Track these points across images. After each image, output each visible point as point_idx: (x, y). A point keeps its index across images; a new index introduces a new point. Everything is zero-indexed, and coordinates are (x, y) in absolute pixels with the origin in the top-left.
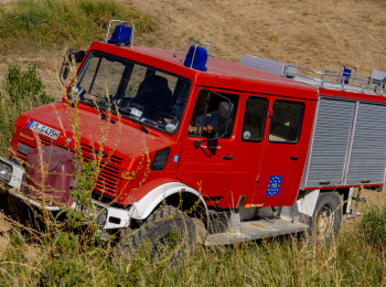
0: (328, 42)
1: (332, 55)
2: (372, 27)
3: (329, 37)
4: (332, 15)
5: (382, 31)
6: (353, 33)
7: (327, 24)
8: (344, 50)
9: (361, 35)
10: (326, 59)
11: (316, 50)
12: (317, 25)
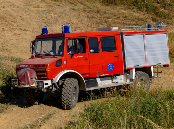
0: (11, 18)
1: (15, 25)
2: (33, 9)
3: (11, 16)
4: (10, 4)
5: (38, 11)
6: (24, 12)
7: (8, 9)
8: (21, 22)
9: (28, 13)
10: (13, 27)
11: (6, 23)
12: (3, 10)
